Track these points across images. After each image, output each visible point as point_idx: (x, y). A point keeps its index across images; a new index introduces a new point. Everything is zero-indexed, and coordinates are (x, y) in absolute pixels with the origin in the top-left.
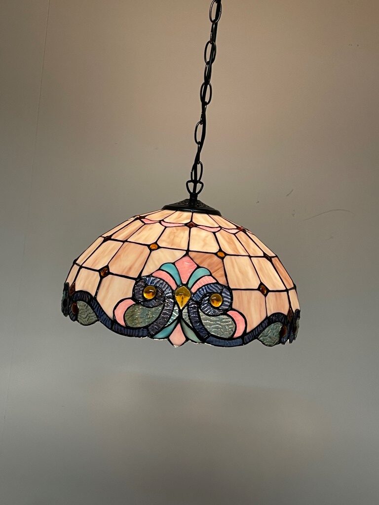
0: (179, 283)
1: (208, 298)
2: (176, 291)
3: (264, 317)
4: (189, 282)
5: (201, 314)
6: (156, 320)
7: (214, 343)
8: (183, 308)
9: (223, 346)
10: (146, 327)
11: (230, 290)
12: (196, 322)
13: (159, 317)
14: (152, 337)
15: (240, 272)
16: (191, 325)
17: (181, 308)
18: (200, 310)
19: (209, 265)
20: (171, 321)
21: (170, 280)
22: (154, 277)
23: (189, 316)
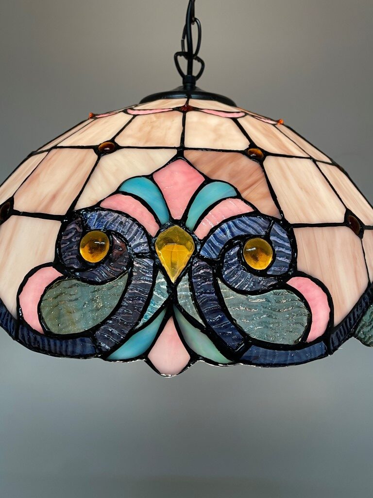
0: (163, 219)
1: (237, 249)
2: (158, 239)
3: (364, 285)
4: (189, 216)
5: (224, 290)
6: (114, 313)
7: (262, 361)
8: (179, 280)
9: (284, 365)
10: (90, 333)
11: (289, 228)
12: (215, 312)
13: (119, 305)
14: (106, 356)
15: (301, 189)
16: (200, 321)
17: (173, 280)
18: (220, 282)
19: (232, 176)
20: (149, 314)
21: (142, 213)
22: (103, 209)
23: (194, 298)
